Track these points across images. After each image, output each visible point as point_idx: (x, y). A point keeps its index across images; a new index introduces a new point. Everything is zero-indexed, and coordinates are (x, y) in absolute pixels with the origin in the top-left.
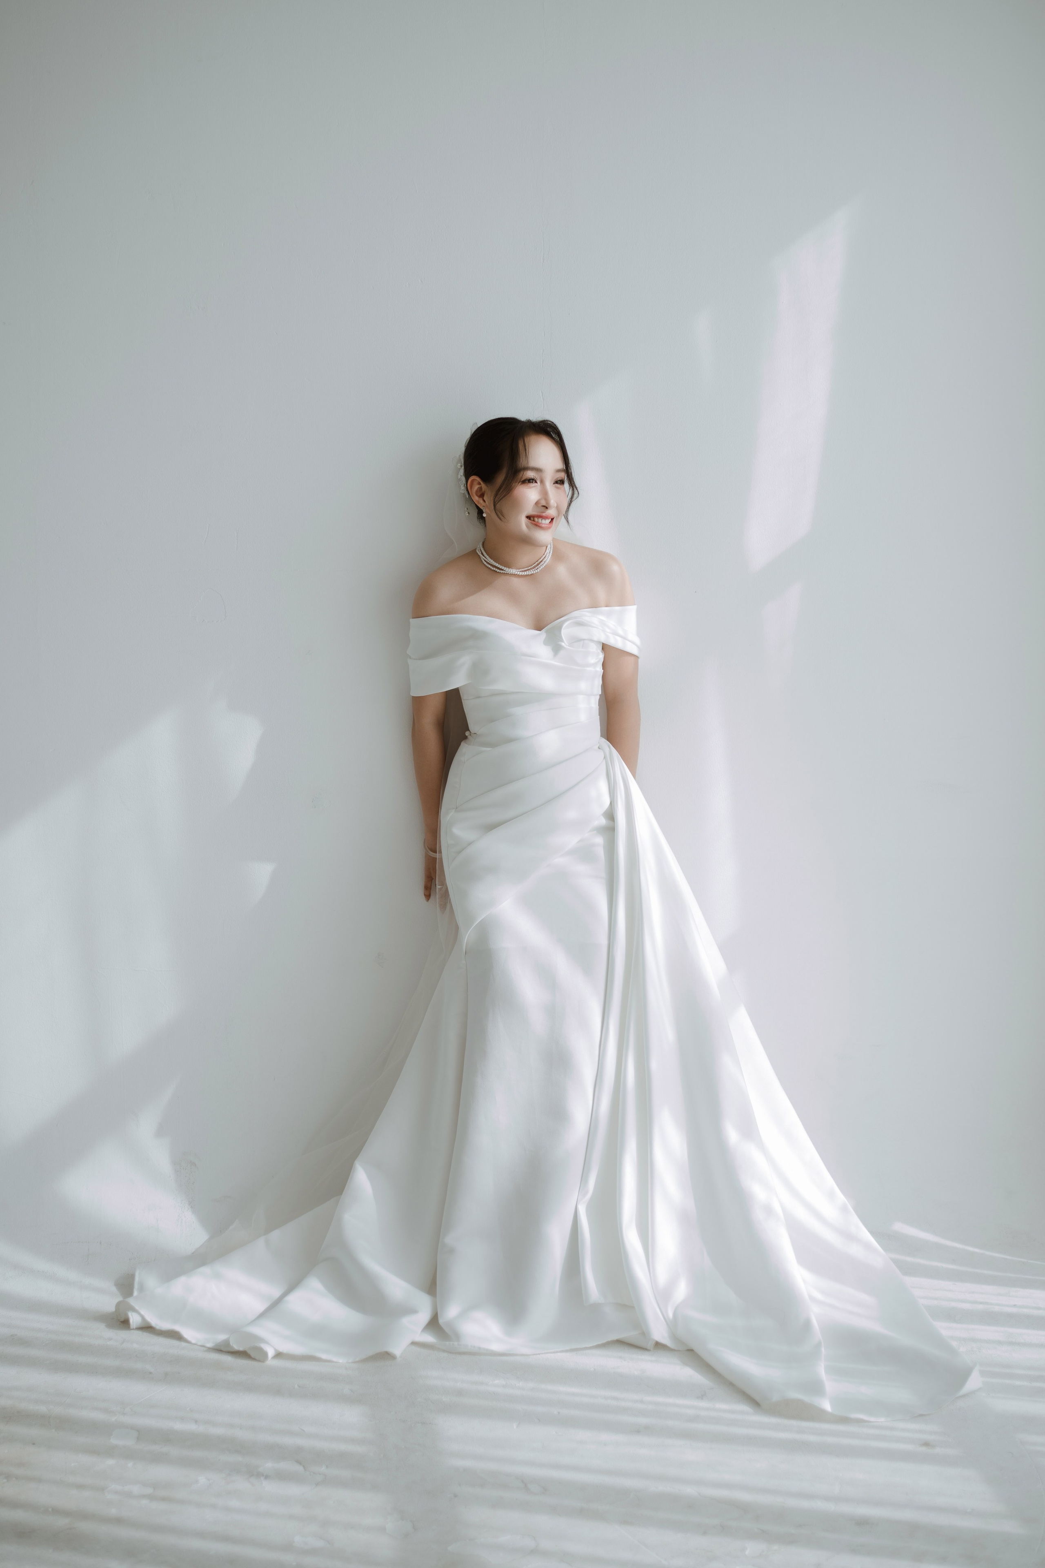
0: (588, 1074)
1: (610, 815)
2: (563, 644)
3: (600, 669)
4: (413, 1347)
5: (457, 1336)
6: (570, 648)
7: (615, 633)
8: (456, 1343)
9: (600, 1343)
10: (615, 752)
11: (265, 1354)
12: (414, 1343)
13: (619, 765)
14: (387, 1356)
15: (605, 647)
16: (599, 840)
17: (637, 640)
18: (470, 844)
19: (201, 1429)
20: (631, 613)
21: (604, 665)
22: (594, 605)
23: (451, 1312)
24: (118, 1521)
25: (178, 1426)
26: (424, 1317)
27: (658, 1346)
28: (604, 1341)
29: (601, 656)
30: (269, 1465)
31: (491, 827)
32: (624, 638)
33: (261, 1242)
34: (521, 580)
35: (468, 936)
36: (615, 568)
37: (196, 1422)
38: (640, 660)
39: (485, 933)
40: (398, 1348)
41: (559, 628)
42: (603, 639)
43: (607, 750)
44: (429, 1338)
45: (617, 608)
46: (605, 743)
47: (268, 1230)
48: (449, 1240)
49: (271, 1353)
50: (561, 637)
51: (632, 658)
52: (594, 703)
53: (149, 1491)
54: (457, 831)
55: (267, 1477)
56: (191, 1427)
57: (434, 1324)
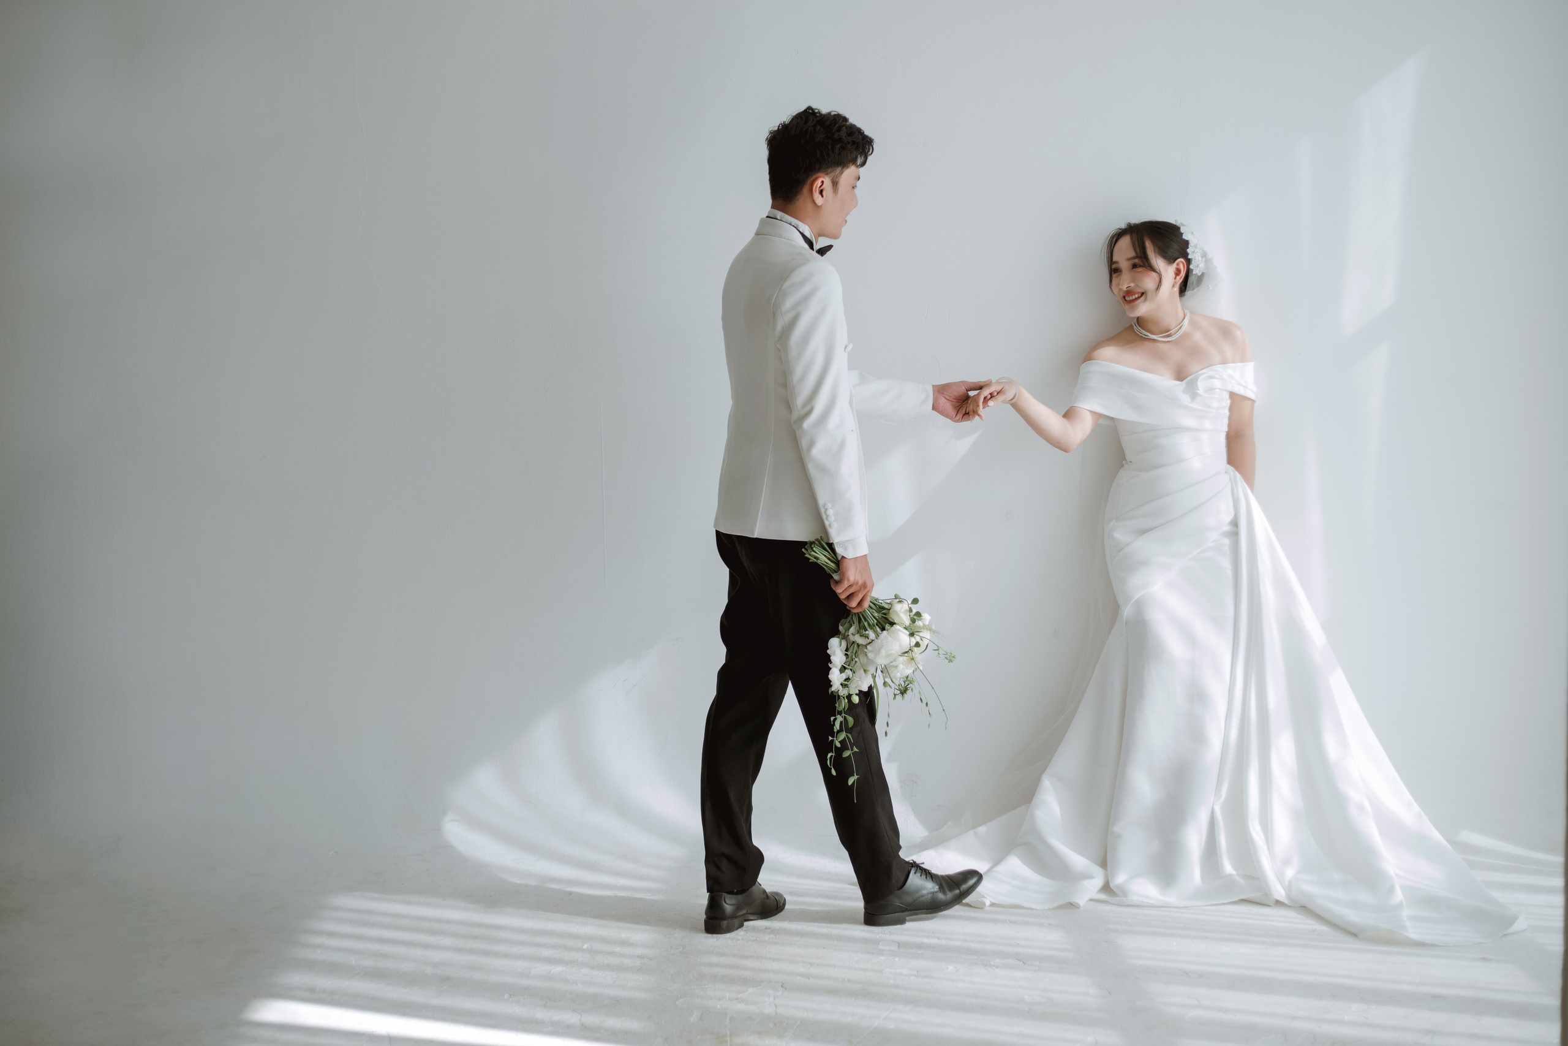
0: (1221, 708)
1: (1235, 523)
2: (1199, 392)
3: (1227, 412)
4: (1092, 902)
5: (1125, 894)
6: (1206, 395)
7: (1239, 384)
8: (1124, 899)
9: (1233, 900)
10: (1238, 475)
11: (984, 904)
12: (1091, 900)
13: (1242, 486)
14: (1071, 905)
15: (1233, 395)
16: (1227, 541)
17: (1255, 389)
18: (1127, 544)
19: (943, 942)
20: (1250, 367)
21: (1231, 409)
22: (1224, 362)
23: (1120, 879)
24: (897, 987)
25: (926, 941)
26: (1098, 882)
27: (1278, 903)
28: (1236, 899)
29: (1229, 402)
30: (998, 961)
31: (1143, 532)
32: (1245, 387)
33: (971, 833)
34: (1166, 345)
35: (1127, 611)
36: (1238, 333)
37: (939, 939)
38: (1256, 404)
39: (1140, 609)
40: (1082, 901)
41: (1196, 380)
42: (1230, 388)
43: (1232, 473)
44: (1103, 896)
45: (1240, 364)
46: (1230, 468)
47: (975, 827)
48: (1116, 829)
49: (988, 903)
50: (1197, 386)
51: (1249, 402)
52: (1222, 439)
53: (915, 972)
54: (1116, 535)
55: (997, 967)
56: (936, 941)
57: (1106, 888)
